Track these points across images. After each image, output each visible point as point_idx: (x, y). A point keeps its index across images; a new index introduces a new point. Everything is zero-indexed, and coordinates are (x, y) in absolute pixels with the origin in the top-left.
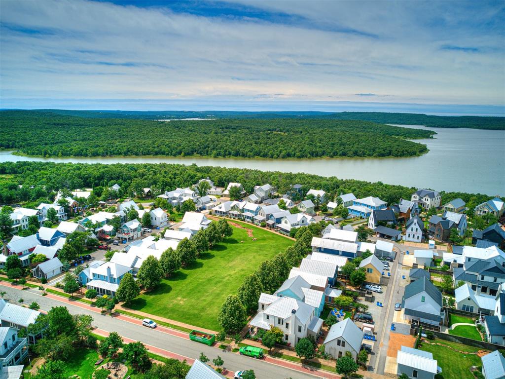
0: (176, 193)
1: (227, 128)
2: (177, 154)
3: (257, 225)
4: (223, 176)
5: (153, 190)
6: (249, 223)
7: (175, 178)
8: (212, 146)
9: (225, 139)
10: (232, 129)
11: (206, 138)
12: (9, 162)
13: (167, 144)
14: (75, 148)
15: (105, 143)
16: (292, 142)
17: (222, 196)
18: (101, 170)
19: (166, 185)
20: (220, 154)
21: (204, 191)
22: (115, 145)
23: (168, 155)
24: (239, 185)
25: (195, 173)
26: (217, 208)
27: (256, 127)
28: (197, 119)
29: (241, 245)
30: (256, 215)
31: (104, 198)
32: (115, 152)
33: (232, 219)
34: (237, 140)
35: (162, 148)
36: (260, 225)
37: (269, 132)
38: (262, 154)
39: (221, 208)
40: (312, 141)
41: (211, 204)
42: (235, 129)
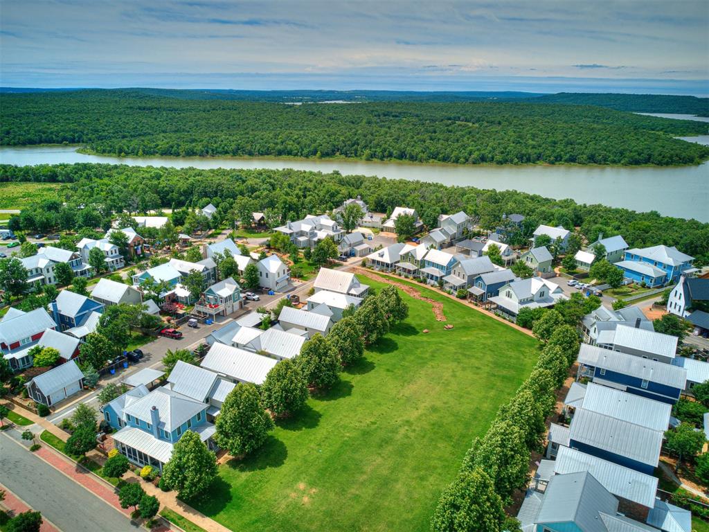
0: (305, 225)
1: (385, 115)
2: (310, 153)
3: (449, 293)
4: (383, 193)
5: (268, 217)
6: (433, 289)
7: (305, 197)
8: (363, 143)
9: (382, 132)
10: (393, 116)
11: (354, 130)
12: (64, 165)
13: (296, 139)
14: (163, 144)
15: (205, 137)
16: (489, 138)
17: (382, 230)
18: (191, 180)
19: (290, 209)
20: (375, 155)
21: (353, 222)
22: (220, 139)
23: (296, 155)
24: (411, 211)
25: (337, 187)
26: (374, 256)
27: (429, 115)
28: (341, 102)
29: (425, 339)
30: (448, 273)
31: (188, 229)
32: (220, 150)
33: (402, 278)
34: (401, 134)
35: (288, 144)
36: (456, 293)
37: (450, 121)
38: (441, 156)
39: (382, 256)
40: (520, 137)
41: (365, 246)
42: (396, 116)
